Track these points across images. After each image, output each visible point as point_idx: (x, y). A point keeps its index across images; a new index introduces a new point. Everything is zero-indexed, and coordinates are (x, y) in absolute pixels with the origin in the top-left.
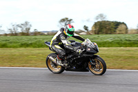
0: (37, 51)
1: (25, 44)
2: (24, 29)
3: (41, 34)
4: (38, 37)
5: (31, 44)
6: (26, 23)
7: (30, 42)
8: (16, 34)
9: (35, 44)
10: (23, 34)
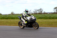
0: (46, 21)
1: (40, 18)
2: (40, 12)
3: (47, 13)
4: (45, 15)
5: (43, 18)
6: (41, 9)
7: (42, 17)
8: (37, 14)
9: (44, 17)
10: (39, 14)
